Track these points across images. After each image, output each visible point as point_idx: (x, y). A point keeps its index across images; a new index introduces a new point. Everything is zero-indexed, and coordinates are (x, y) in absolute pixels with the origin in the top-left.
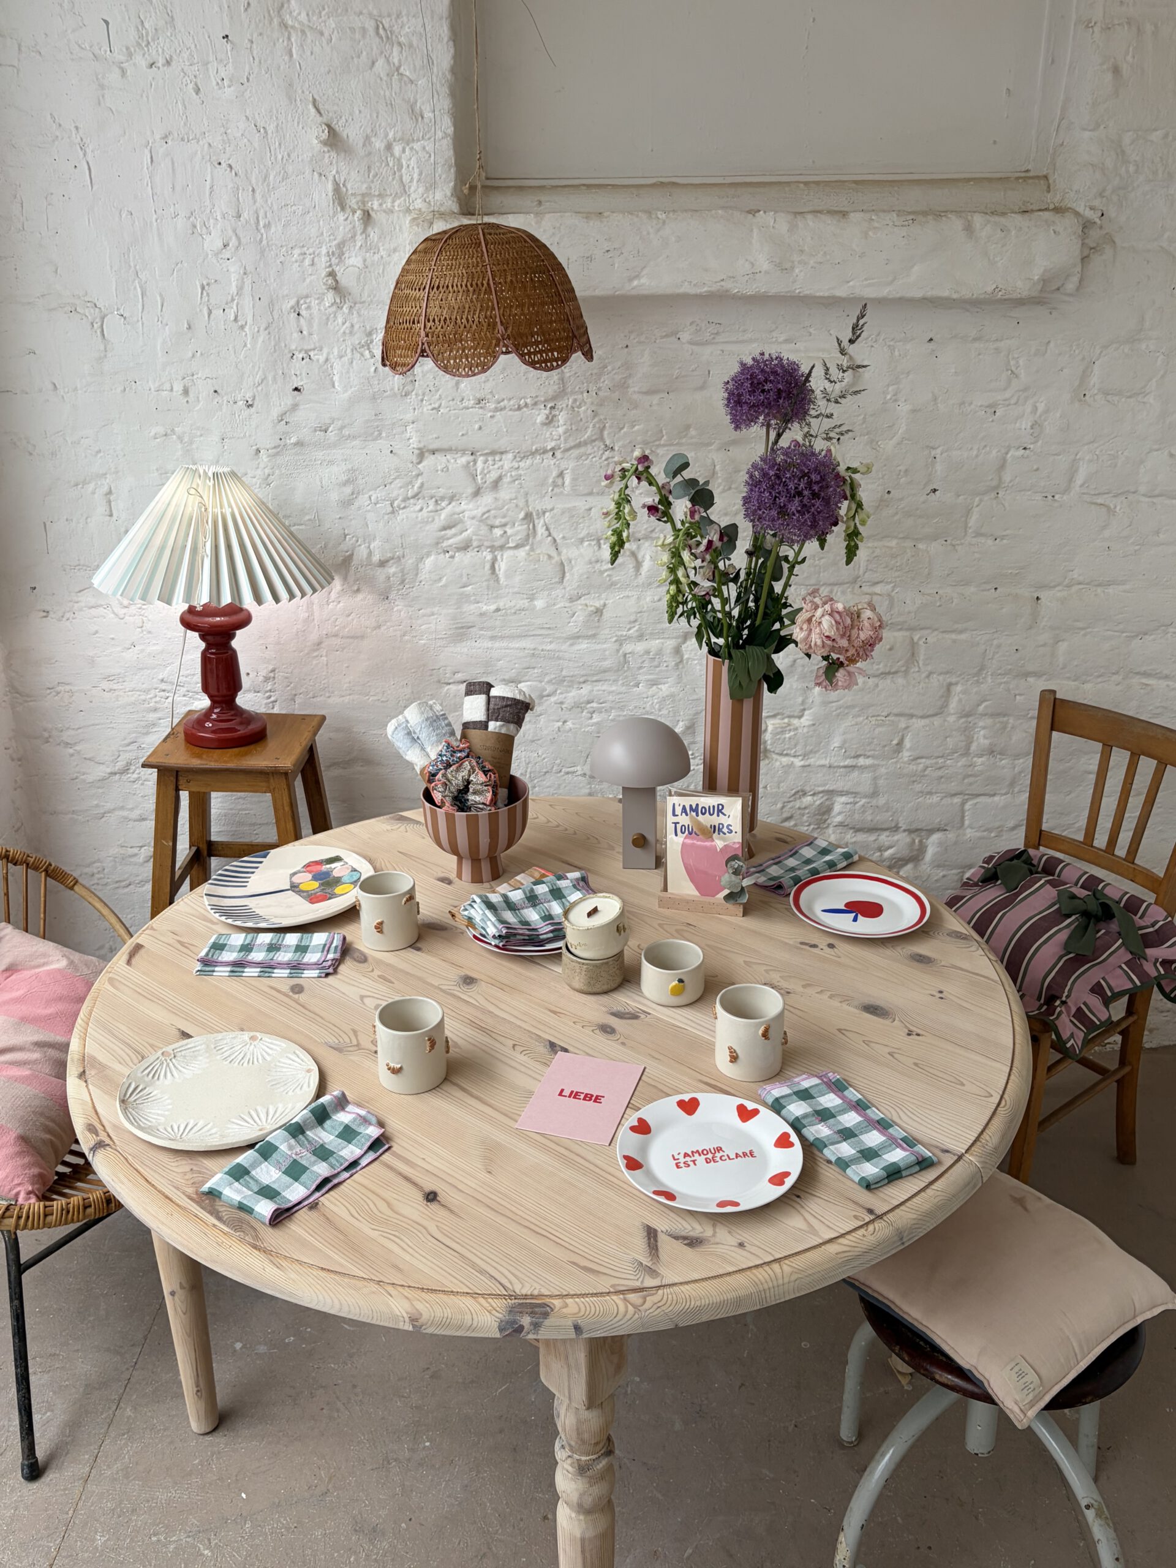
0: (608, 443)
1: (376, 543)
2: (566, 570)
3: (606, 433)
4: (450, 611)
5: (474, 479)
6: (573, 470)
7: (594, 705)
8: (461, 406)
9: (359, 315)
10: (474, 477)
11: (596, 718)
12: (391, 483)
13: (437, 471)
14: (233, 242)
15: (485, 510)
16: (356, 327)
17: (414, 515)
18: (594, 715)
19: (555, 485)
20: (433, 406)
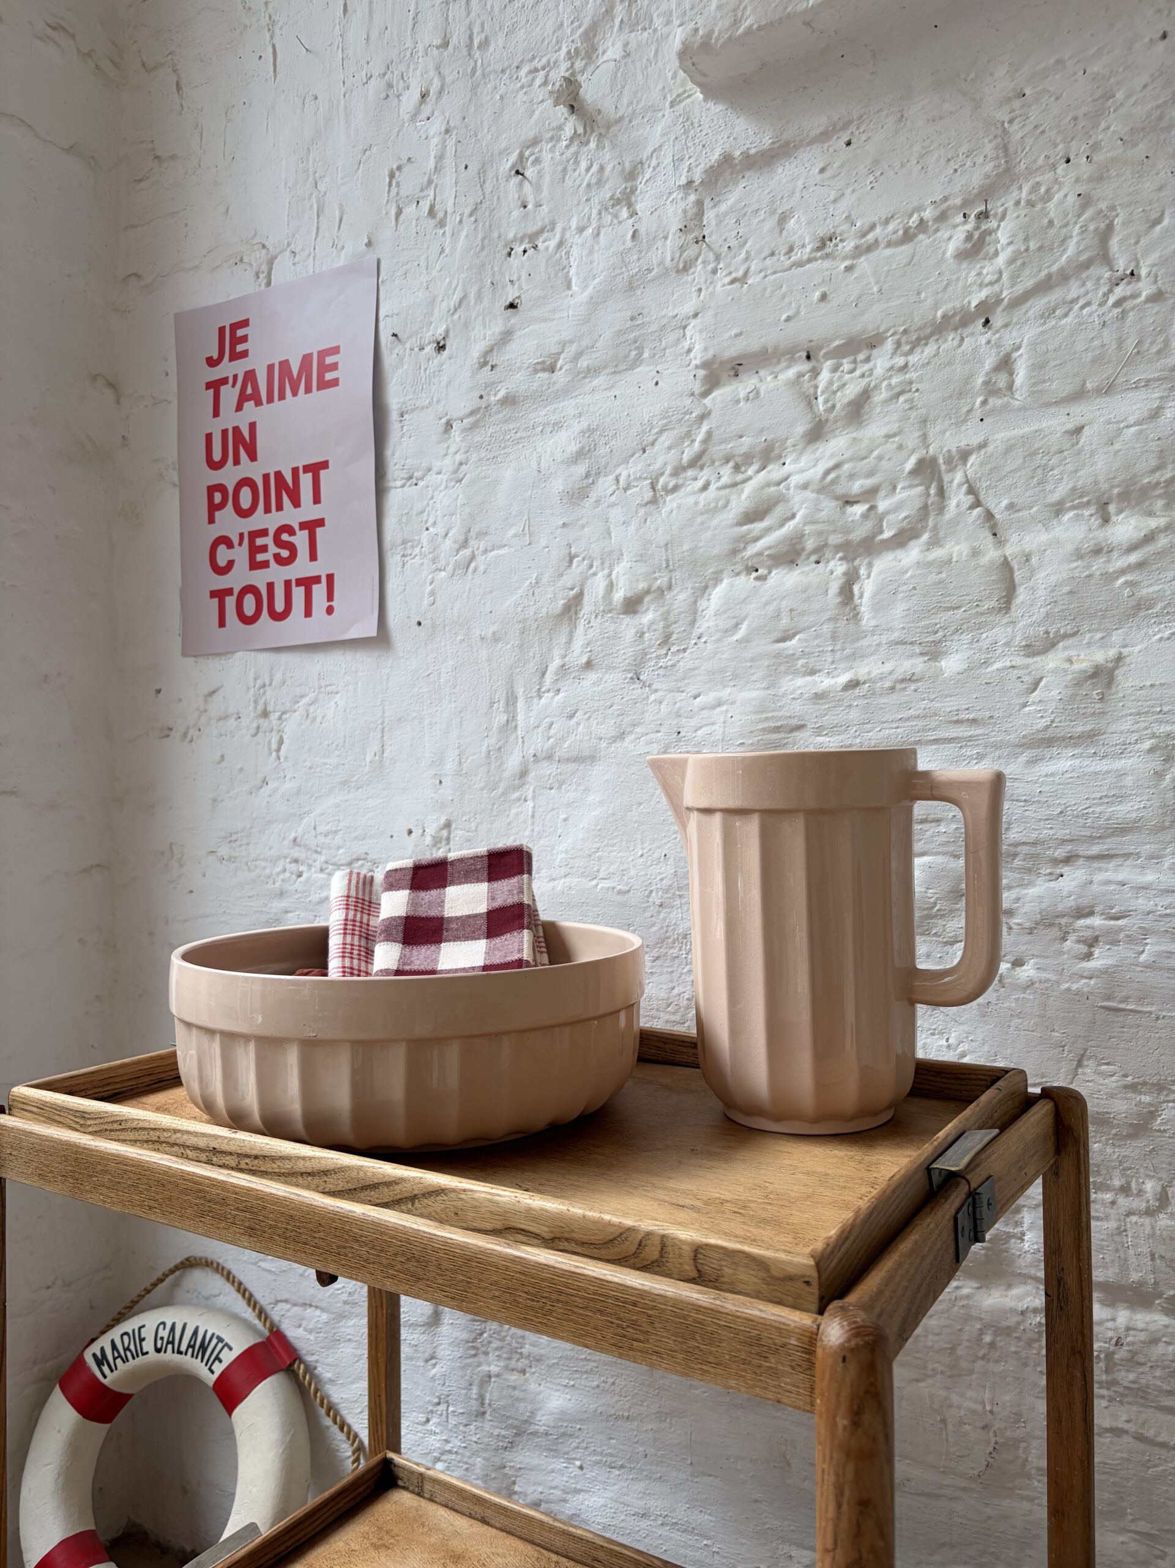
0: (1122, 264)
1: (622, 565)
2: (1017, 580)
3: (1114, 243)
4: (754, 694)
5: (810, 405)
6: (1033, 345)
7: (1096, 921)
8: (788, 263)
9: (614, 147)
10: (810, 400)
11: (1101, 959)
12: (653, 444)
13: (738, 402)
14: (436, 85)
15: (831, 464)
16: (609, 169)
17: (691, 500)
18: (1097, 952)
19: (990, 389)
20: (734, 275)
